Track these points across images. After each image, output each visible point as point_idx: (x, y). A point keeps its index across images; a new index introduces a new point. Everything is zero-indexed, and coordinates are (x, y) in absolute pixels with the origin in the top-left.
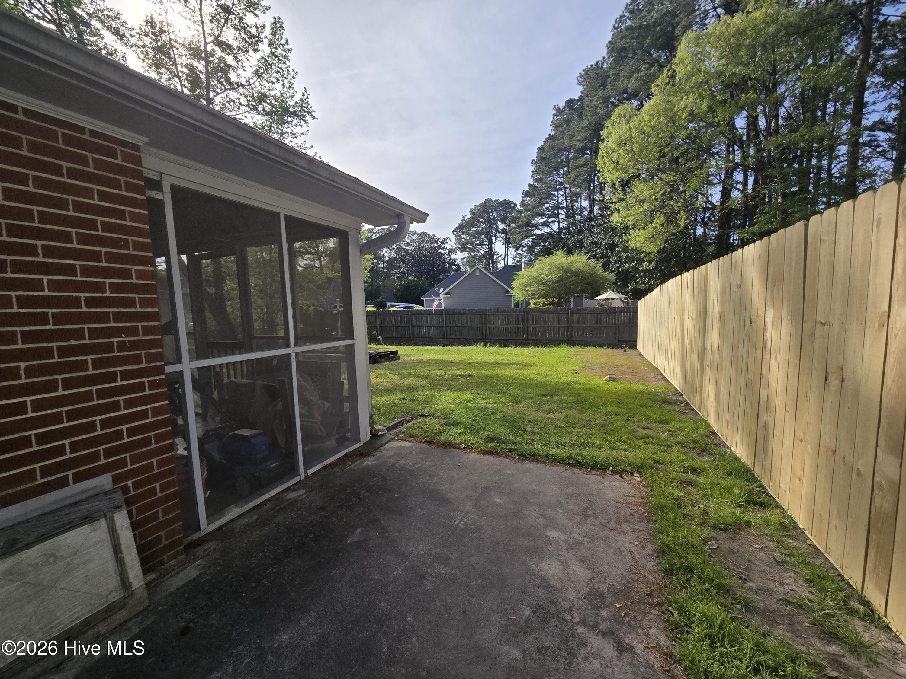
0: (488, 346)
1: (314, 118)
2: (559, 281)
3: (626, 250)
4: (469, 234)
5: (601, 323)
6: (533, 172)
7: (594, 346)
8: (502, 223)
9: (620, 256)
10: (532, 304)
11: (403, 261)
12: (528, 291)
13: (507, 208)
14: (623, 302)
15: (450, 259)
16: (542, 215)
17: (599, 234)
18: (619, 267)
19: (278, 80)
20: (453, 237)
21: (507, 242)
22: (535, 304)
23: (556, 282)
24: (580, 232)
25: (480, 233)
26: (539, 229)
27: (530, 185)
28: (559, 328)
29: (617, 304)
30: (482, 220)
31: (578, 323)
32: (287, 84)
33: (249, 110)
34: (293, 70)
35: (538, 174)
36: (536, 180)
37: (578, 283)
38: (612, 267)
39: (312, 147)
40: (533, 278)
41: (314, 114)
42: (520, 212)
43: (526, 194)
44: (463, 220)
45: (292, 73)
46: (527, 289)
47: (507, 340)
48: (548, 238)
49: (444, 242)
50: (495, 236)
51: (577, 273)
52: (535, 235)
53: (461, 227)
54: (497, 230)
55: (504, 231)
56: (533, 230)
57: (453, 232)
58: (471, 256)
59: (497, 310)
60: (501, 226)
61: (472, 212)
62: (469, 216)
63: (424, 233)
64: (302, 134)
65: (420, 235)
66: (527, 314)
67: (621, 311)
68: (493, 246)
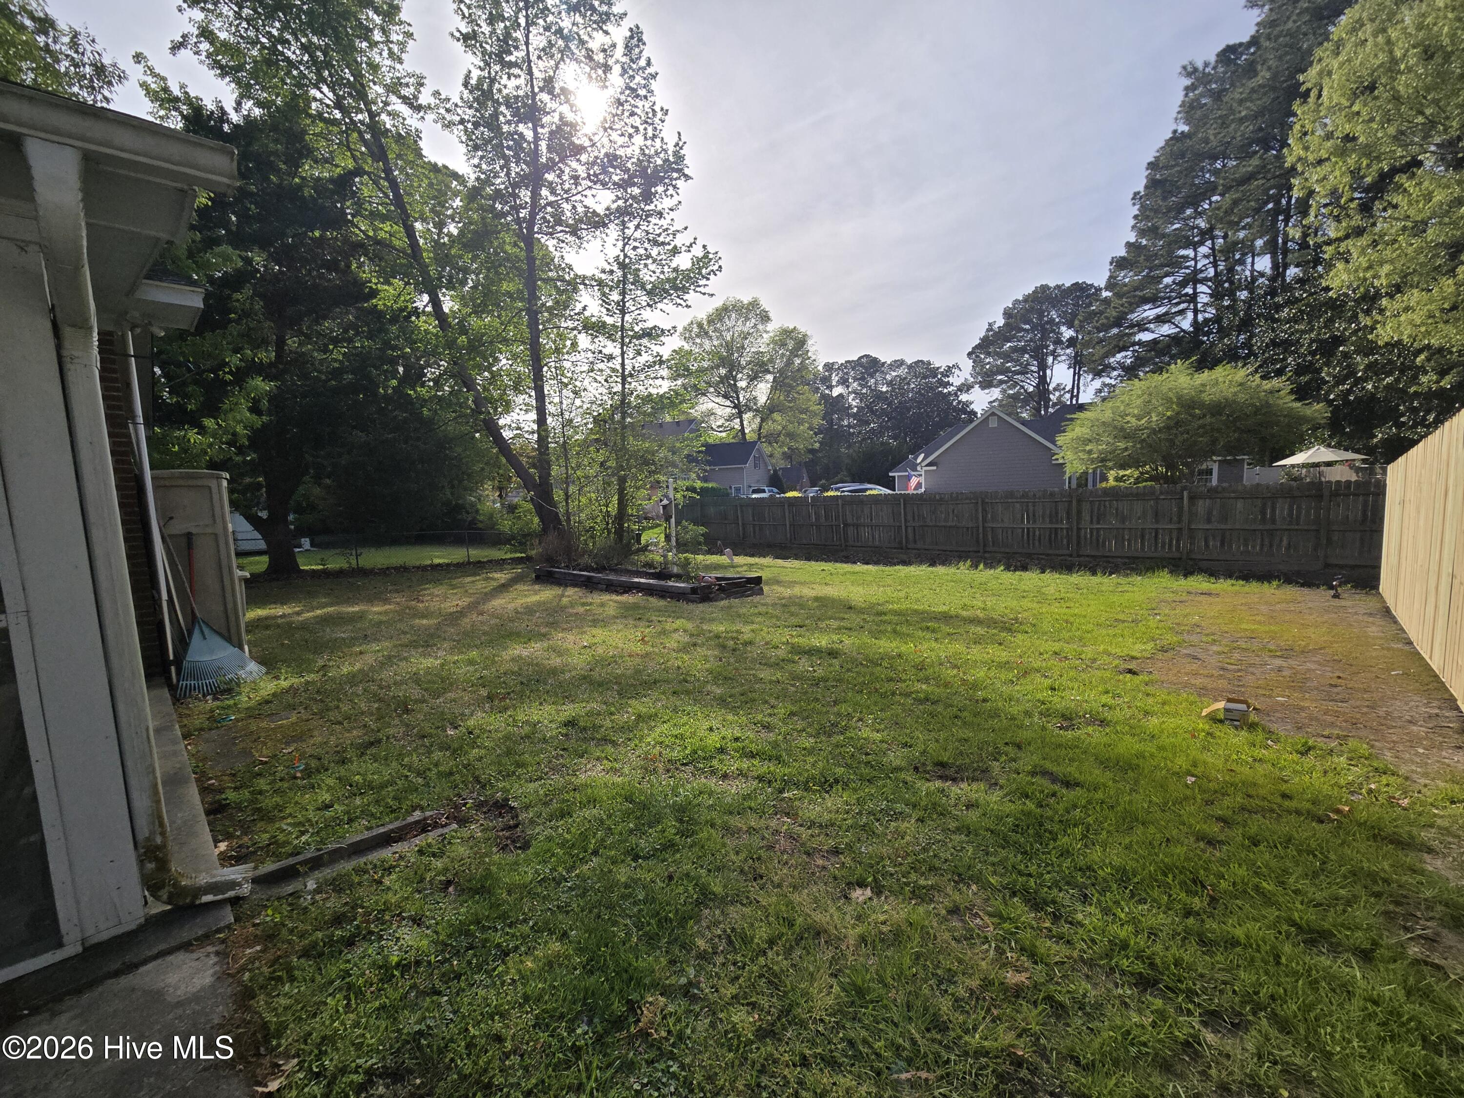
0: (981, 566)
1: (687, 177)
2: (1168, 428)
3: (1369, 349)
4: (999, 355)
5: (1273, 520)
6: (1136, 217)
7: (1246, 577)
8: (1069, 328)
9: (1349, 366)
10: (1111, 479)
11: (873, 412)
12: (1090, 452)
13: (1079, 297)
14: (1358, 470)
15: (960, 402)
16: (1154, 300)
17: (1295, 320)
18: (1349, 392)
19: (637, 129)
20: (967, 365)
21: (1077, 363)
22: (1117, 479)
23: (1160, 430)
24: (1246, 324)
25: (1023, 350)
26: (1147, 329)
27: (1129, 245)
28: (1157, 530)
29: (1341, 474)
30: (1028, 327)
31: (1209, 521)
32: (650, 133)
33: (590, 184)
34: (662, 109)
35: (1147, 218)
36: (1142, 233)
37: (1219, 430)
38: (1328, 393)
39: (686, 228)
40: (1104, 423)
41: (686, 171)
42: (1106, 301)
43: (1120, 264)
44: (988, 330)
45: (659, 115)
46: (1088, 448)
47: (1029, 556)
48: (1169, 346)
49: (949, 371)
50: (1053, 353)
51: (1217, 409)
52: (1140, 343)
53: (985, 345)
54: (1058, 342)
55: (1072, 342)
56: (1134, 334)
57: (969, 354)
58: (1010, 396)
59: (1011, 494)
60: (1067, 333)
61: (1007, 314)
62: (1000, 322)
63: (919, 361)
64: (671, 210)
65: (910, 367)
66: (1079, 501)
67: (1342, 490)
68: (1048, 372)
